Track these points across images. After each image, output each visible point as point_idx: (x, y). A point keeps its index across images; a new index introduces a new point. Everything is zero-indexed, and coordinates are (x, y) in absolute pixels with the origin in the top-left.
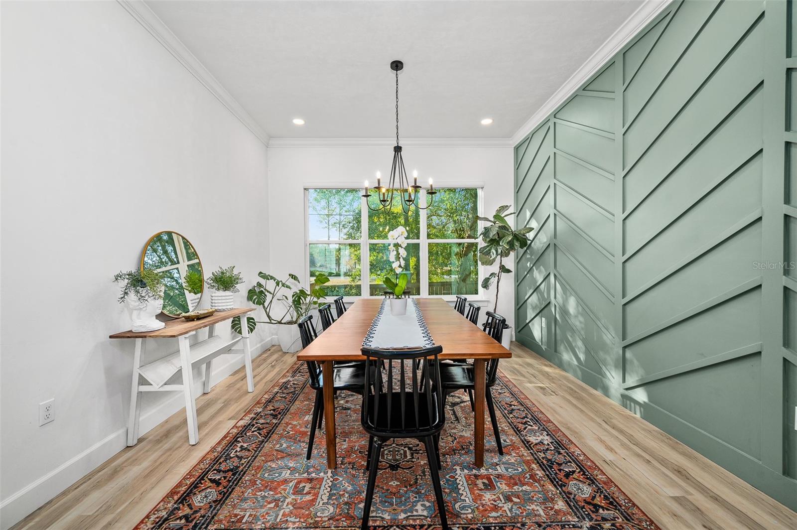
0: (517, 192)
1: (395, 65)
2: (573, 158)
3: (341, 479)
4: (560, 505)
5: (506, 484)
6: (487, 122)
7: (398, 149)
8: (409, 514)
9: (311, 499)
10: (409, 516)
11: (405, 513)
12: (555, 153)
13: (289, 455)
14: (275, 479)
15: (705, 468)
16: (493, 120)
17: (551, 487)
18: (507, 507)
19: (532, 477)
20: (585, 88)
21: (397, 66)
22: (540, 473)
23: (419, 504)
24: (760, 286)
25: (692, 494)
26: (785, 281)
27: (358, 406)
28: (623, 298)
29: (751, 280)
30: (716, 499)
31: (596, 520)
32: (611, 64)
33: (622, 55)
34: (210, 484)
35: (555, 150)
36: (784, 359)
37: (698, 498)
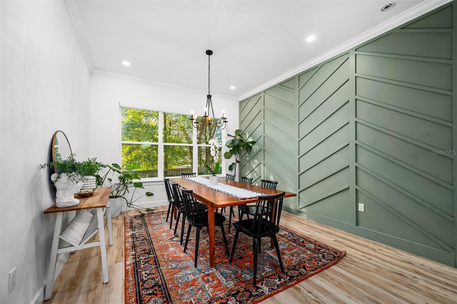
0: (241, 124)
1: (208, 52)
2: (274, 112)
3: (222, 270)
4: (309, 252)
5: (287, 251)
6: (233, 88)
7: (209, 97)
8: (265, 272)
9: (217, 282)
10: (266, 273)
11: (264, 272)
12: (264, 109)
13: (182, 269)
14: (188, 281)
15: (334, 230)
16: (236, 87)
17: (302, 248)
18: (295, 258)
19: (293, 246)
20: (281, 84)
21: (209, 53)
22: (295, 244)
23: (265, 267)
24: (349, 166)
25: (337, 239)
26: (356, 164)
27: (194, 238)
28: (299, 172)
29: (346, 164)
30: (343, 238)
31: (322, 253)
32: (293, 78)
33: (298, 76)
34: (150, 297)
35: (264, 107)
36: (356, 189)
37: (339, 239)
